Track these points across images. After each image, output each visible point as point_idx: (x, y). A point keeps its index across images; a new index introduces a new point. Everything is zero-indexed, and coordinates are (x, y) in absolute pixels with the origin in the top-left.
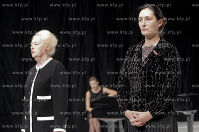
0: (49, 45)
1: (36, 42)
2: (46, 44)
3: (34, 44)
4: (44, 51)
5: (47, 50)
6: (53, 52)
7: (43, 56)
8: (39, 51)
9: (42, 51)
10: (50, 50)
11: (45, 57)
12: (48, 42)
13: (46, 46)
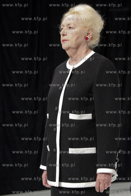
0: (91, 29)
1: (69, 25)
2: (85, 27)
3: (65, 27)
4: (82, 39)
5: (87, 39)
6: (95, 41)
7: (80, 48)
8: (74, 39)
9: (79, 40)
10: (92, 38)
11: (83, 49)
12: (89, 24)
13: (86, 31)
